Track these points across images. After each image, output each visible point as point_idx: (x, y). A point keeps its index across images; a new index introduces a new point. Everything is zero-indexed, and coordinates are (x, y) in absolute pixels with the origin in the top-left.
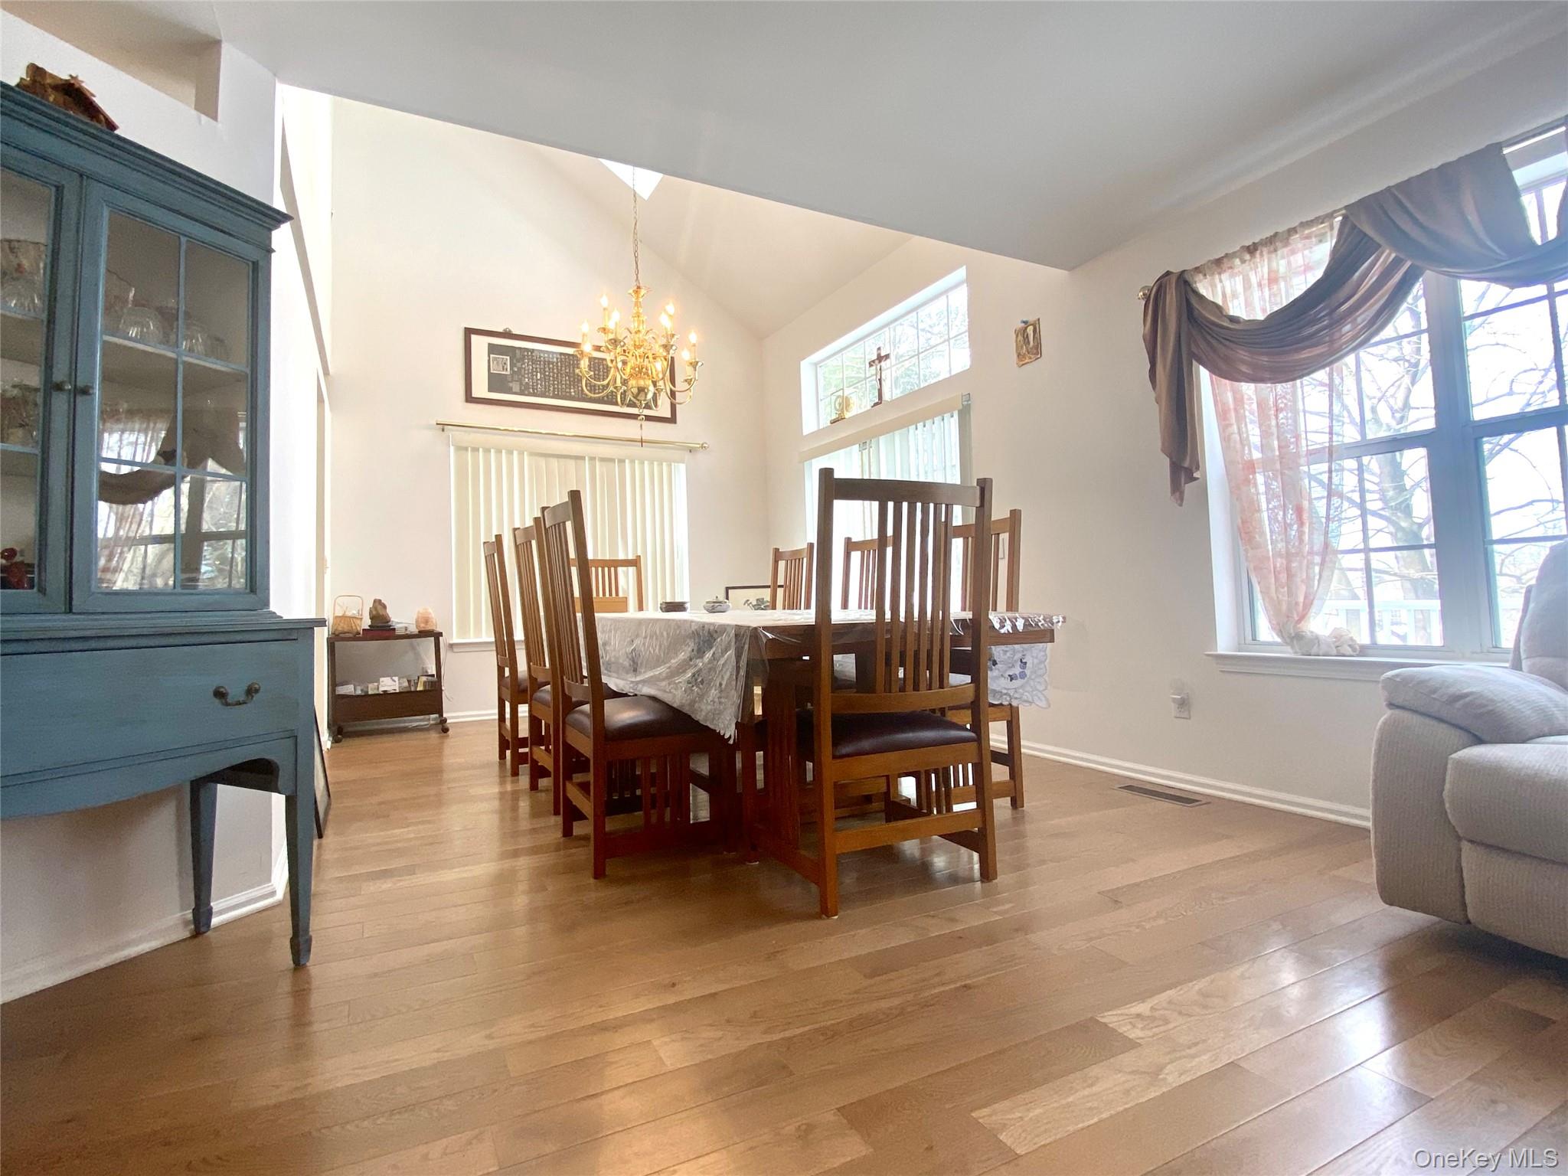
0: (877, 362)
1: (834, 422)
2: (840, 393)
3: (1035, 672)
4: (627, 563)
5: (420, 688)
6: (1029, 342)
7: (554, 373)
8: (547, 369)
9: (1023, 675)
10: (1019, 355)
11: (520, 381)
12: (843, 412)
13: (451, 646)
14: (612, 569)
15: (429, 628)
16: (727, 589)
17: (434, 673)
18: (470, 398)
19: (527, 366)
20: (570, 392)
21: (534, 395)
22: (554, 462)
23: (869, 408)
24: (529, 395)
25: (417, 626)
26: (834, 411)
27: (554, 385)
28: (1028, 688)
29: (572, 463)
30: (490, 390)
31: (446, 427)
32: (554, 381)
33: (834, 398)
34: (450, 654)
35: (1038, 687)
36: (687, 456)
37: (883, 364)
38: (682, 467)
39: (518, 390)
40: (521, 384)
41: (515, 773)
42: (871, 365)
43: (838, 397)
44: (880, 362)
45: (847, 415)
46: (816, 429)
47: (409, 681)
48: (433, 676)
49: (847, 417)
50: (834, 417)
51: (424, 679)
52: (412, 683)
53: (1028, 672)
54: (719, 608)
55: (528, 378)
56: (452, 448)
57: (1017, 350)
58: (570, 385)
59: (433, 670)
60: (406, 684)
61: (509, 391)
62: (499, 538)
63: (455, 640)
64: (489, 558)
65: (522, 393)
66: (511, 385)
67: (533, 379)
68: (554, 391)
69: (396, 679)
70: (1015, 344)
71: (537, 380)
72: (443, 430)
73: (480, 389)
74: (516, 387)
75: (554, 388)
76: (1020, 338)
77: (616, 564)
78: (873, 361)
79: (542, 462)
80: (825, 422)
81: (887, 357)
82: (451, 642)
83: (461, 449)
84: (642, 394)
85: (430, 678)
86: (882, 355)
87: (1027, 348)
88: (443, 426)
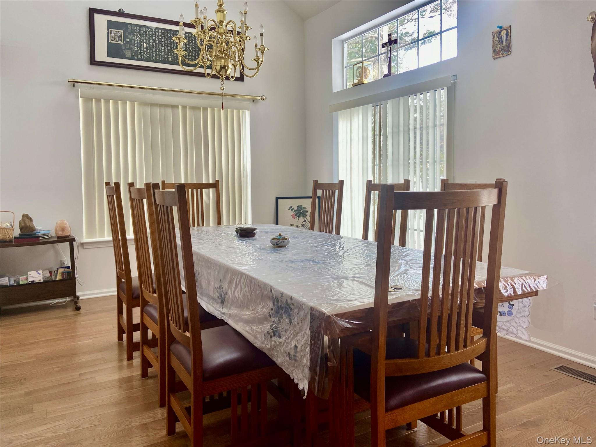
0: (388, 44)
1: (355, 85)
2: (361, 65)
3: (520, 313)
4: (208, 186)
5: (59, 278)
6: (502, 42)
7: (156, 43)
8: (151, 40)
9: (510, 314)
10: (494, 51)
11: (131, 49)
12: (362, 79)
13: (82, 244)
14: (199, 190)
15: (66, 234)
16: (277, 199)
17: (70, 265)
18: (93, 62)
19: (136, 38)
20: (168, 58)
21: (142, 60)
22: (157, 110)
23: (381, 77)
24: (138, 59)
25: (56, 233)
26: (355, 77)
27: (156, 52)
28: (513, 323)
29: (169, 111)
30: (108, 56)
31: (76, 84)
32: (156, 49)
33: (355, 68)
34: (82, 251)
35: (523, 324)
36: (251, 105)
37: (392, 46)
38: (247, 113)
39: (130, 56)
40: (132, 51)
41: (130, 358)
42: (383, 47)
43: (359, 67)
44: (390, 45)
45: (366, 81)
46: (341, 89)
47: (51, 273)
48: (68, 267)
49: (365, 82)
50: (355, 81)
51: (61, 270)
52: (53, 273)
53: (514, 311)
54: (282, 244)
55: (137, 47)
56: (81, 99)
57: (493, 46)
58: (168, 52)
59: (68, 263)
60: (48, 275)
61: (123, 57)
62: (117, 185)
63: (85, 240)
64: (110, 198)
65: (132, 58)
66: (125, 51)
67: (140, 48)
68: (156, 57)
69: (40, 272)
70: (492, 42)
71: (144, 48)
72: (74, 86)
73: (101, 55)
74: (128, 53)
75: (156, 55)
76: (496, 38)
77: (201, 186)
78: (386, 44)
79: (148, 110)
80: (349, 85)
81: (396, 41)
82: (82, 242)
83: (88, 100)
84: (223, 70)
85: (66, 270)
86: (392, 39)
87: (501, 46)
88: (73, 83)
